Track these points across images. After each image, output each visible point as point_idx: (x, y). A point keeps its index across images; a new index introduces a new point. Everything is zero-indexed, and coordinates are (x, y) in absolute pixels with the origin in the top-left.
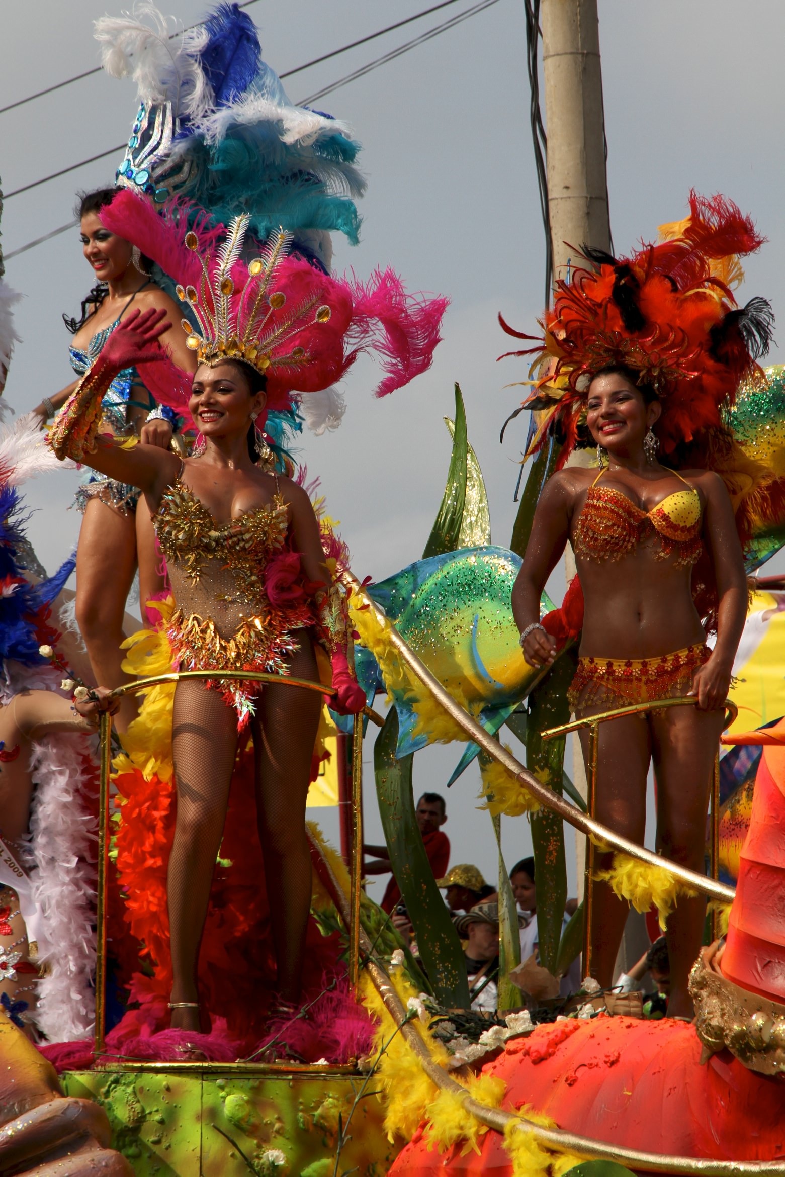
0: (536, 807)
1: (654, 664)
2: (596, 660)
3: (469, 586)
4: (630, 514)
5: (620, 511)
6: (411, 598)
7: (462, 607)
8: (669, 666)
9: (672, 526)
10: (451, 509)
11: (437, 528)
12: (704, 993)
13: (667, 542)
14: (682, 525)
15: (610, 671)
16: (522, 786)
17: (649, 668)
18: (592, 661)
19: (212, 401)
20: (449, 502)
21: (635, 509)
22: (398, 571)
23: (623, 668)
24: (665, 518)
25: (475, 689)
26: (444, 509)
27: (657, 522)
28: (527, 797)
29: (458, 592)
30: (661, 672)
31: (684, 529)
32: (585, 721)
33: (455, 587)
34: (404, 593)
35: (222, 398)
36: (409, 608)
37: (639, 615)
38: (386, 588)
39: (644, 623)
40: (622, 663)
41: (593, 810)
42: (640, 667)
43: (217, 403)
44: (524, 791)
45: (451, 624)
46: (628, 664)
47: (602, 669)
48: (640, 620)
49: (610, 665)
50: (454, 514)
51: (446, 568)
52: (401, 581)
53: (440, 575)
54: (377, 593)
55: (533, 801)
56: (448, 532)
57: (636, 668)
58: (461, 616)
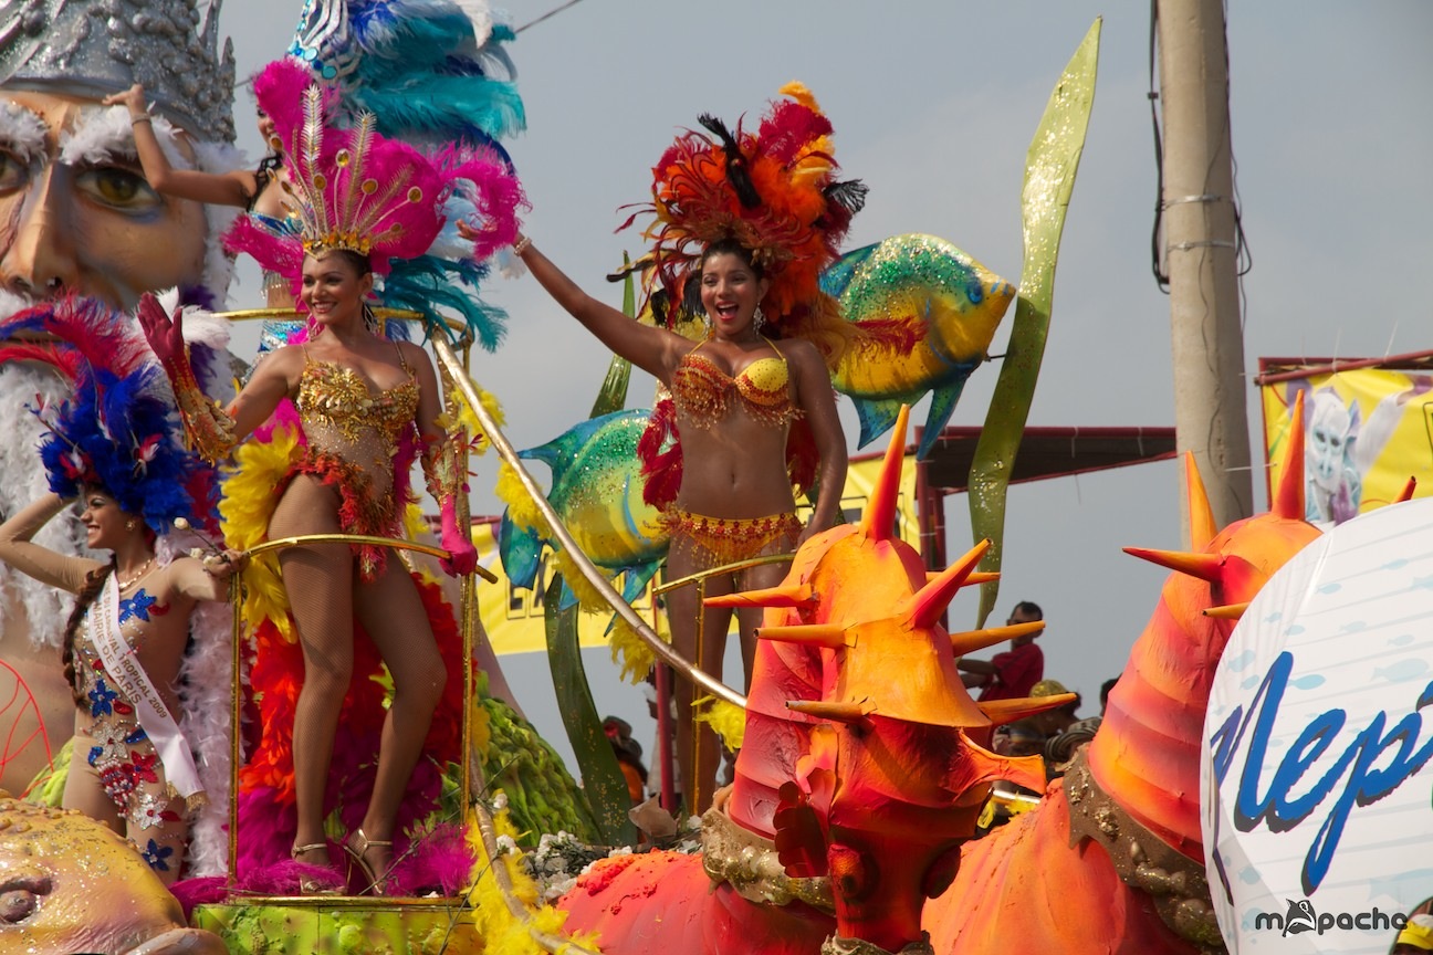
0: (652, 660)
1: (746, 525)
2: (693, 516)
3: (622, 447)
4: (717, 380)
5: (707, 376)
6: (573, 458)
7: (616, 467)
8: (759, 529)
9: (754, 390)
10: (619, 372)
11: (605, 390)
12: (710, 830)
13: (755, 407)
14: (765, 390)
15: (704, 529)
16: (640, 639)
17: (739, 528)
18: (689, 516)
19: (324, 293)
20: (617, 365)
21: (722, 376)
22: (562, 433)
23: (717, 526)
24: (749, 383)
25: (626, 546)
26: (612, 372)
27: (742, 386)
28: (643, 649)
29: (613, 452)
30: (750, 532)
31: (767, 394)
32: (693, 577)
33: (610, 447)
34: (568, 454)
35: (332, 289)
36: (571, 469)
37: (733, 477)
38: (553, 448)
39: (735, 486)
40: (716, 521)
41: (700, 661)
42: (732, 526)
43: (328, 293)
44: (642, 643)
45: (607, 483)
46: (722, 523)
47: (697, 526)
48: (733, 482)
49: (705, 522)
50: (621, 376)
51: (603, 430)
52: (567, 442)
53: (597, 437)
54: (545, 453)
55: (650, 652)
56: (615, 394)
57: (728, 528)
58: (615, 475)
